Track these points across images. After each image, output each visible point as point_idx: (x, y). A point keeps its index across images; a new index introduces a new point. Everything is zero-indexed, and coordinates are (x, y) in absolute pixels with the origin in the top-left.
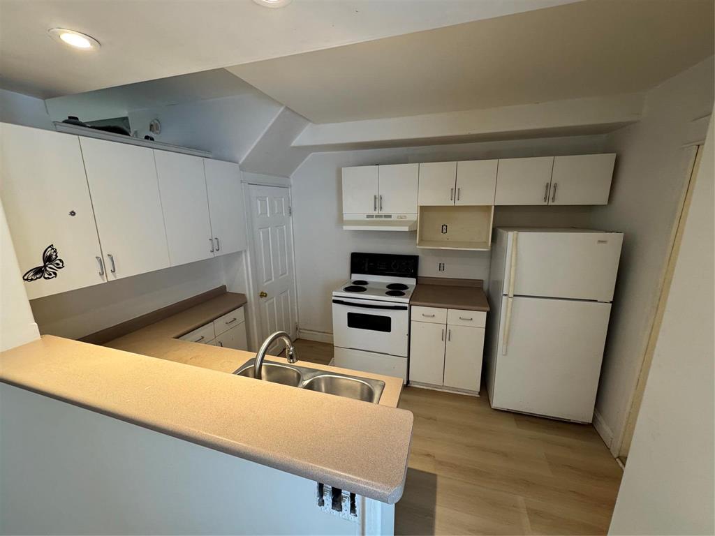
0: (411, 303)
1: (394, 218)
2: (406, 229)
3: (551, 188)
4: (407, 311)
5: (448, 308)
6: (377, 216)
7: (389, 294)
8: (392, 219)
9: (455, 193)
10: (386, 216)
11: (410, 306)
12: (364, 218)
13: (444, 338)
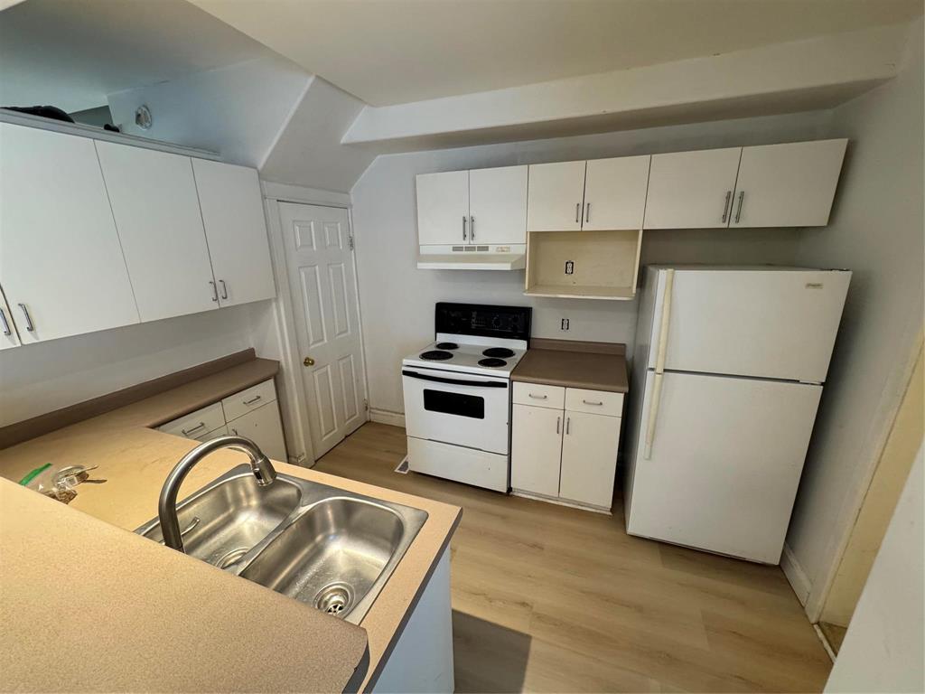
0: (513, 377)
1: (492, 250)
2: (507, 267)
3: (733, 200)
4: (506, 390)
5: (566, 387)
6: (468, 249)
7: (484, 363)
8: (490, 252)
9: (583, 210)
10: (481, 248)
11: (511, 382)
12: (449, 251)
13: (561, 431)
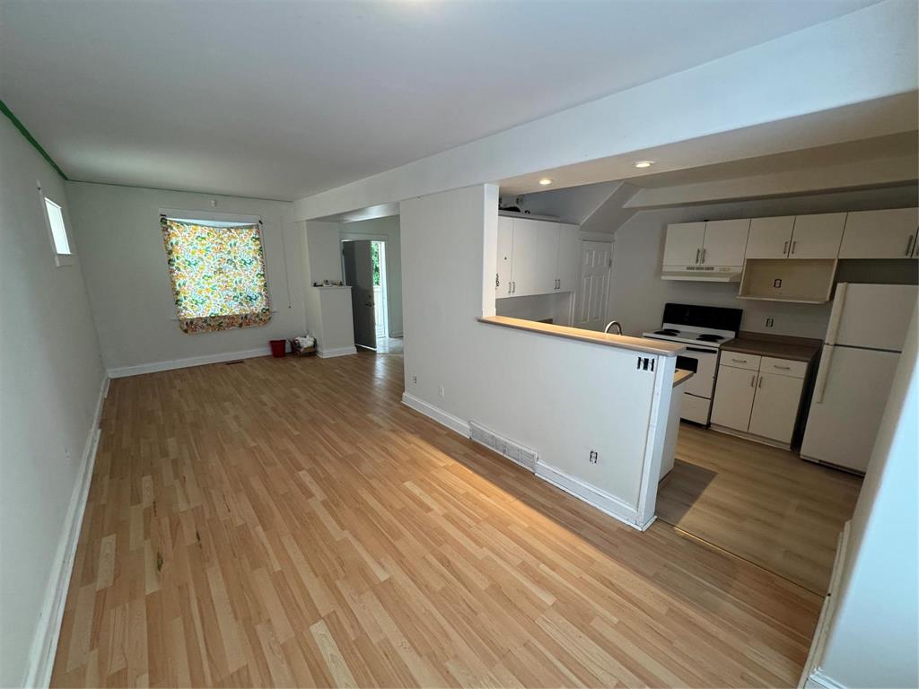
0: (722, 348)
1: (716, 270)
2: (727, 280)
3: (916, 240)
4: (716, 355)
5: (763, 357)
6: (698, 268)
8: (714, 271)
9: (790, 246)
10: (707, 269)
11: (720, 350)
12: (685, 270)
13: (755, 384)
